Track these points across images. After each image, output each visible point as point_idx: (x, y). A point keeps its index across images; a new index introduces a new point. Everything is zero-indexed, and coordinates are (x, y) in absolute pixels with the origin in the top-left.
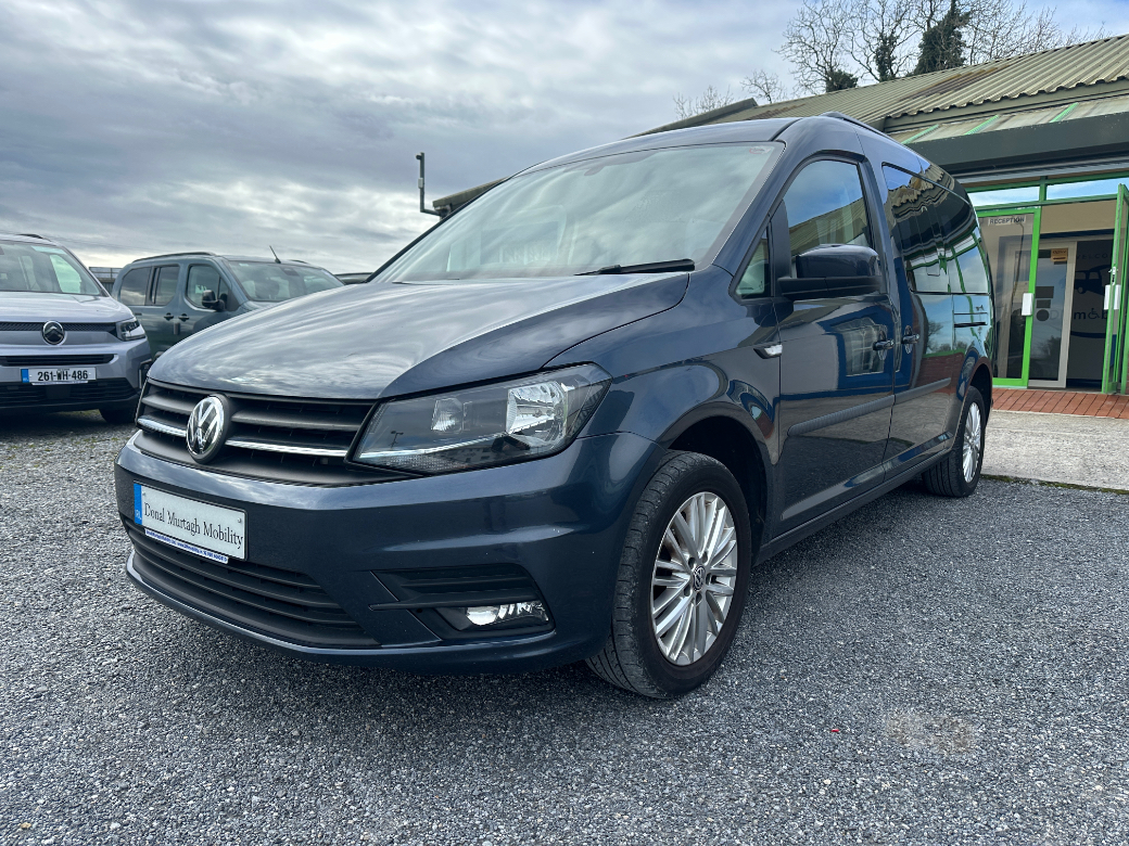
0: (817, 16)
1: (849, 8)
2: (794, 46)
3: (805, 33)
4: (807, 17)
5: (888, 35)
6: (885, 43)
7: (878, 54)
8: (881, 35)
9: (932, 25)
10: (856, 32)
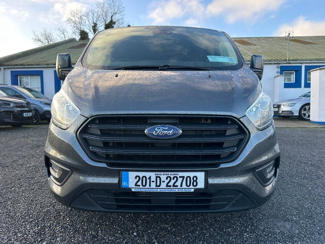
0: (75, 14)
1: (84, 13)
2: (70, 21)
3: (72, 17)
4: (72, 13)
5: (95, 23)
6: (94, 24)
7: (93, 27)
8: (93, 22)
9: (107, 23)
10: (86, 20)
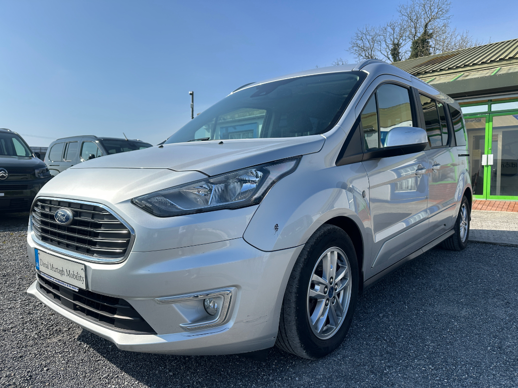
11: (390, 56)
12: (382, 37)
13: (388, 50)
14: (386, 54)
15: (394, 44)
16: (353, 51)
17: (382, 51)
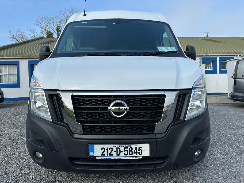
0: (43, 19)
8: (57, 25)
11: (56, 31)
12: (52, 21)
13: (54, 28)
14: (54, 30)
15: (58, 26)
16: (37, 25)
17: (52, 28)
